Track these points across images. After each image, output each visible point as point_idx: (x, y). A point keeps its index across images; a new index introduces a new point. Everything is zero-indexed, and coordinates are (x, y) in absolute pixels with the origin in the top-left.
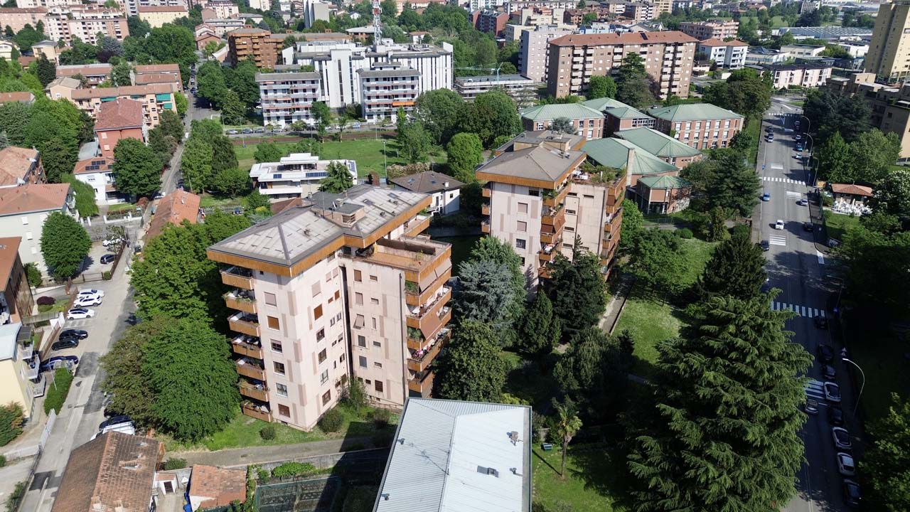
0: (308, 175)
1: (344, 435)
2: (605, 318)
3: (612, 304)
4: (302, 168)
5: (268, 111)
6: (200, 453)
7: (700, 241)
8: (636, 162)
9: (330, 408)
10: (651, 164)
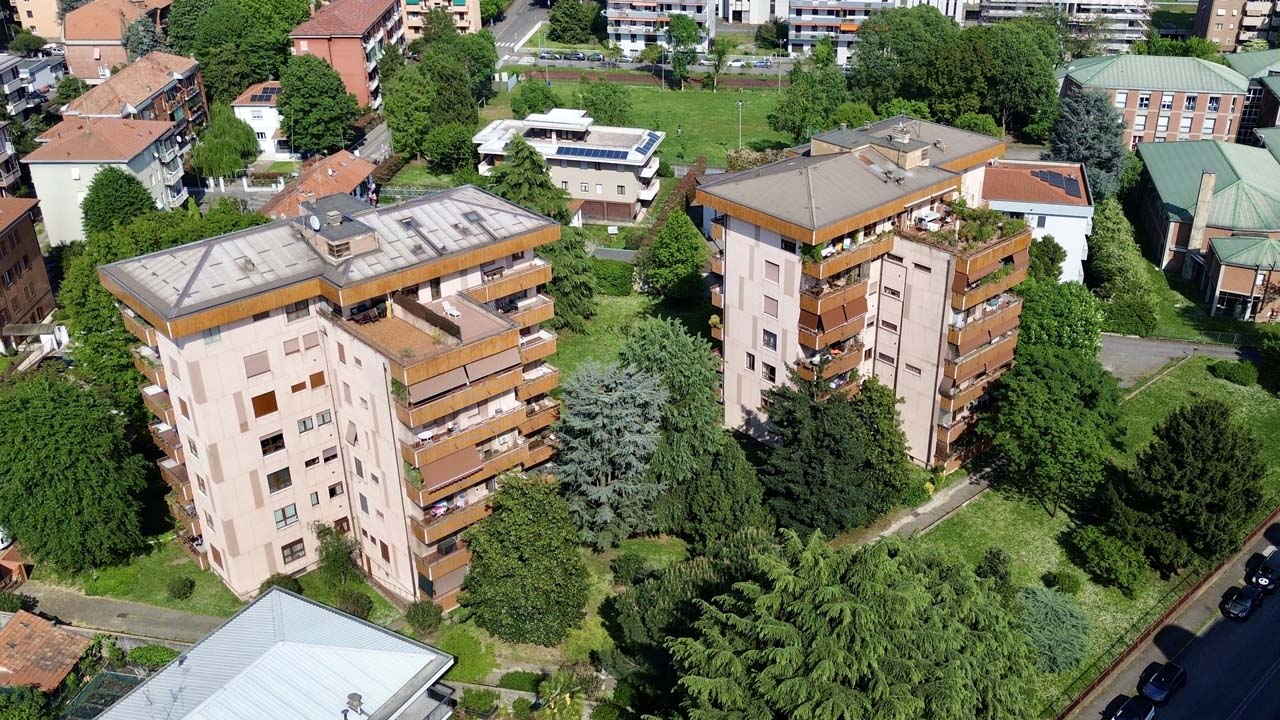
0: (560, 151)
2: (916, 515)
3: (951, 493)
4: (554, 136)
5: (618, 23)
6: (69, 593)
7: (1264, 394)
8: (1232, 201)
9: (304, 569)
10: (1263, 208)
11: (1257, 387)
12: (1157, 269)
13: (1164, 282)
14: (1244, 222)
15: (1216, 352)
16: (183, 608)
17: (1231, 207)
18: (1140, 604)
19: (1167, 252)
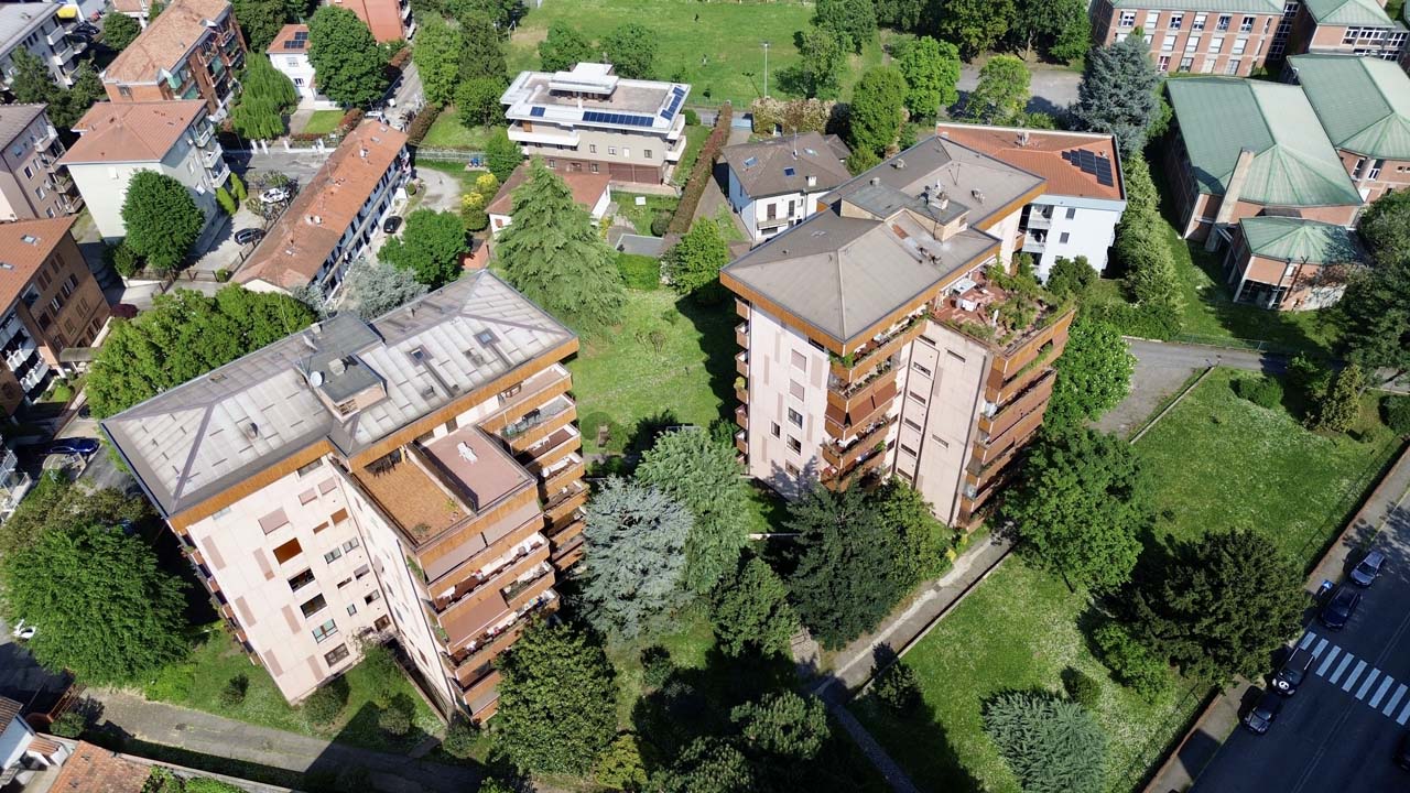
0: (587, 116)
1: (335, 735)
2: (938, 589)
3: (972, 558)
4: (580, 98)
6: (131, 697)
7: (1287, 420)
8: (1266, 171)
9: (351, 664)
10: (1298, 179)
11: (1282, 409)
12: (1179, 238)
13: (1186, 257)
14: (1278, 196)
15: (1239, 360)
16: (236, 717)
17: (1264, 177)
18: (1159, 713)
19: (1192, 222)
